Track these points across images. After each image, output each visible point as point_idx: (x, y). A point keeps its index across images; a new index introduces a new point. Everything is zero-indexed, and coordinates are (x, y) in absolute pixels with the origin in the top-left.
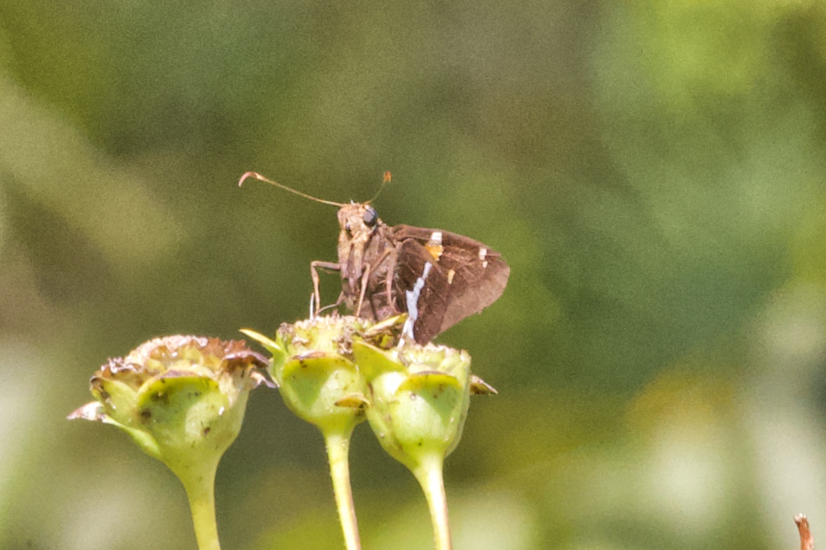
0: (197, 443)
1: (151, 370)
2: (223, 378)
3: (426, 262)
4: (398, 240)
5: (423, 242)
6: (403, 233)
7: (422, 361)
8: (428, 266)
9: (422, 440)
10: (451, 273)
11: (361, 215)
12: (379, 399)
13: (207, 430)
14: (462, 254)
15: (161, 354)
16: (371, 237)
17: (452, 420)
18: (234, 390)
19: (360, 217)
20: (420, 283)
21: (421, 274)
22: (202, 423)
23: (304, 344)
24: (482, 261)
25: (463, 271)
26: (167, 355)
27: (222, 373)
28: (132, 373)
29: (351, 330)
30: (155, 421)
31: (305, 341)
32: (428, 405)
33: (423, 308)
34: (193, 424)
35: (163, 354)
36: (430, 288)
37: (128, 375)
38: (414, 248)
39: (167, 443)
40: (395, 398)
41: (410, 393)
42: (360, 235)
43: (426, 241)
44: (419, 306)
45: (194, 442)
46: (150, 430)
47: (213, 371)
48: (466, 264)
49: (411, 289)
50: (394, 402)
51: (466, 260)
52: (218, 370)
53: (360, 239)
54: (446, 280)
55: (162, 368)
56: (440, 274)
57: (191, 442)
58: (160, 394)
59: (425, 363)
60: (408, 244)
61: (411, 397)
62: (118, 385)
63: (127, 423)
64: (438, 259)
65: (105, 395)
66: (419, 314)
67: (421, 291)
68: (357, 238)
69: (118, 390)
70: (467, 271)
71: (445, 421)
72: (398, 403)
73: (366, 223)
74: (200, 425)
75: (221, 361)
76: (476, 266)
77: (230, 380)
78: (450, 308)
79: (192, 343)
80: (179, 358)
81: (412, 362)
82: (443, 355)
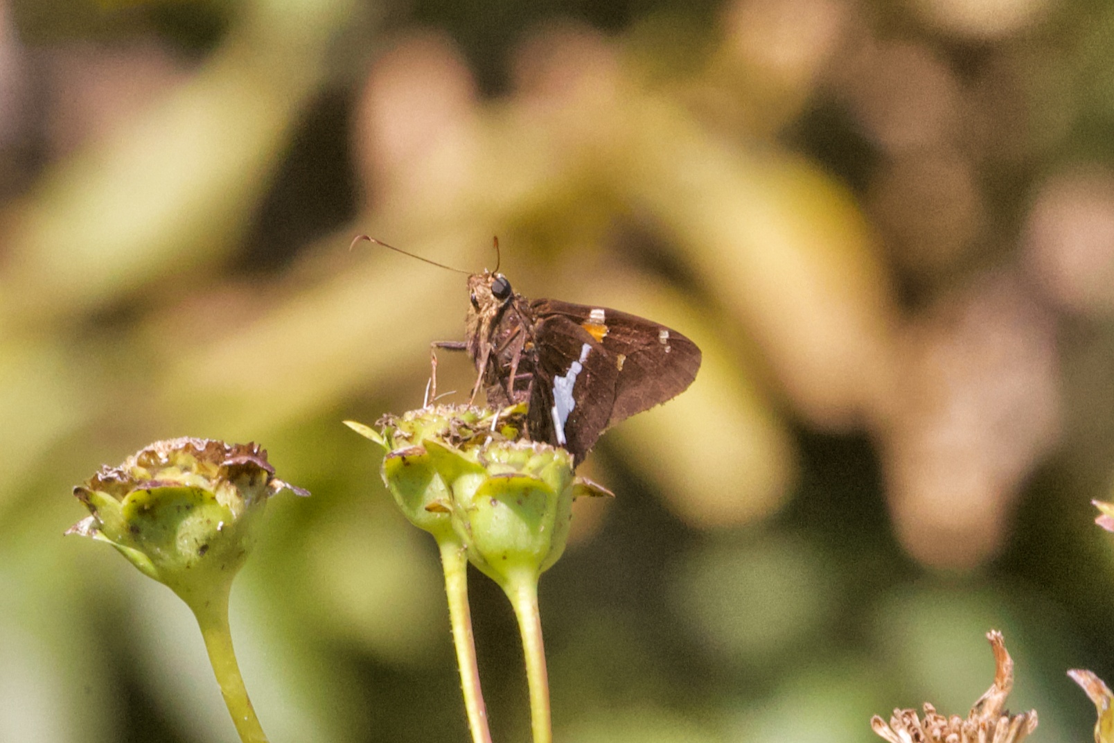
0: (193, 564)
1: (137, 478)
2: (222, 488)
3: (583, 344)
4: (540, 316)
5: (579, 321)
6: (546, 308)
7: (506, 461)
8: (586, 349)
9: (506, 552)
10: (622, 359)
11: (490, 285)
12: (459, 505)
13: (203, 549)
14: (635, 336)
15: (149, 460)
16: (501, 311)
17: (542, 528)
18: (237, 501)
19: (488, 287)
20: (576, 368)
21: (577, 358)
22: (196, 541)
23: (407, 439)
24: (664, 345)
25: (638, 357)
26: (156, 462)
27: (221, 482)
28: (117, 483)
29: (459, 422)
30: (144, 538)
31: (406, 435)
32: (511, 512)
33: (582, 398)
34: (186, 541)
35: (152, 461)
36: (591, 374)
37: (113, 486)
38: (565, 327)
39: (161, 563)
40: (474, 504)
41: (490, 498)
42: (488, 308)
43: (583, 320)
44: (575, 394)
45: (189, 562)
46: (141, 547)
47: (208, 479)
48: (641, 348)
49: (563, 375)
50: (474, 509)
51: (642, 344)
52: (215, 478)
53: (488, 313)
54: (614, 366)
55: (149, 477)
56: (604, 358)
57: (186, 562)
58: (146, 507)
59: (508, 464)
60: (553, 322)
61: (491, 502)
62: (102, 496)
63: (117, 540)
64: (602, 341)
65: (93, 509)
66: (576, 404)
67: (578, 377)
68: (485, 311)
69: (103, 502)
70: (643, 356)
71: (534, 531)
72: (478, 509)
73: (494, 294)
74: (194, 543)
75: (218, 469)
76: (656, 350)
77: (233, 490)
78: (621, 398)
79: (188, 447)
80: (170, 464)
81: (493, 462)
82: (529, 453)
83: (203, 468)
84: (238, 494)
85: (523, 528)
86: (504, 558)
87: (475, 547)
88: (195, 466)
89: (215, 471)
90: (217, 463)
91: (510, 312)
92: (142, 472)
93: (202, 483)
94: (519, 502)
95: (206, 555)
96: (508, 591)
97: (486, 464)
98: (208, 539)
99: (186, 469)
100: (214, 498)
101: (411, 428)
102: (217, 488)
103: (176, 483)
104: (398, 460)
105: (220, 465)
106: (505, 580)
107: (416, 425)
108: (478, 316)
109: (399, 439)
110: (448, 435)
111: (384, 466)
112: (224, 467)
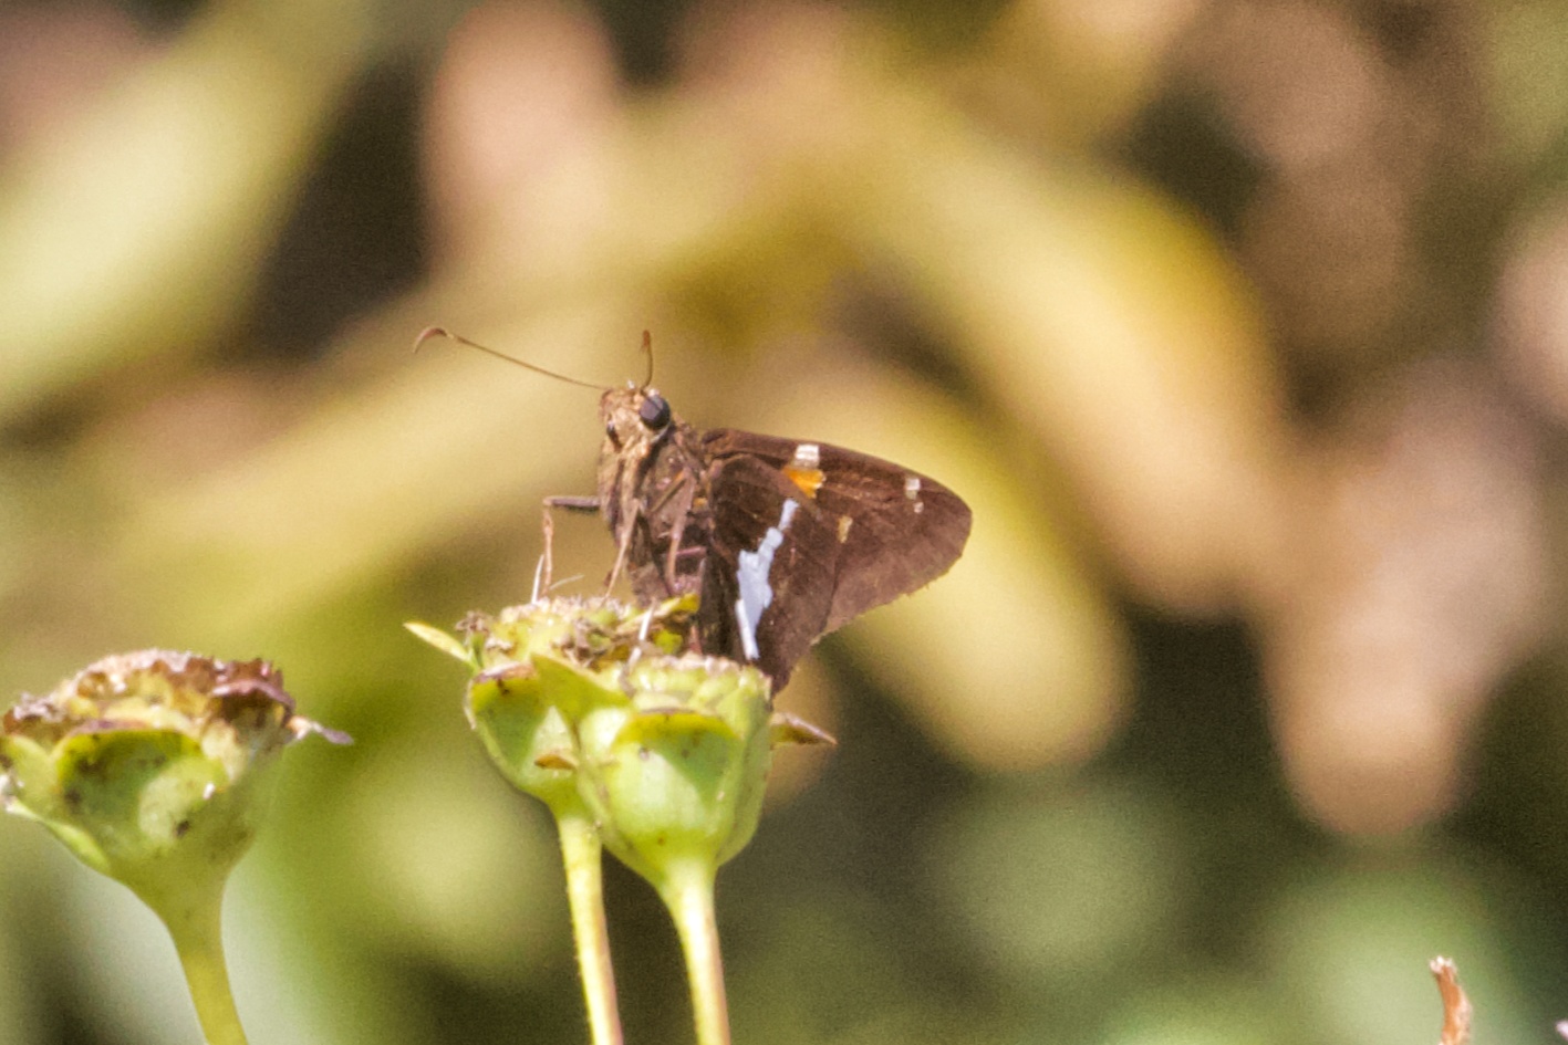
0: (166, 851)
1: (76, 715)
2: (212, 732)
3: (784, 499)
4: (717, 456)
5: (778, 463)
6: (725, 444)
7: (663, 688)
8: (789, 509)
9: (663, 832)
10: (846, 524)
11: (637, 407)
12: (589, 757)
13: (183, 828)
14: (867, 486)
15: (95, 687)
16: (655, 450)
17: (721, 795)
18: (236, 752)
19: (634, 411)
20: (774, 538)
21: (775, 521)
22: (170, 814)
24: (913, 501)
25: (871, 519)
26: (107, 690)
27: (210, 721)
28: (45, 722)
29: (589, 625)
30: (88, 810)
31: (506, 644)
32: (672, 769)
33: (784, 585)
34: (154, 816)
35: (100, 688)
36: (799, 550)
37: (38, 726)
38: (757, 473)
40: (612, 757)
41: (637, 746)
42: (634, 444)
43: (784, 462)
44: (773, 580)
45: (160, 848)
46: (84, 824)
47: (190, 716)
48: (876, 506)
49: (753, 549)
50: (613, 764)
51: (877, 500)
52: (201, 716)
53: (633, 452)
54: (834, 535)
55: (95, 713)
56: (817, 523)
57: (155, 848)
58: (91, 761)
59: (669, 692)
60: (738, 466)
61: (640, 752)
62: (21, 743)
63: (45, 812)
64: (814, 496)
65: (6, 763)
66: (775, 595)
67: (776, 552)
68: (629, 449)
69: (22, 753)
70: (879, 520)
71: (707, 797)
72: (618, 765)
73: (646, 422)
74: (167, 818)
75: (205, 700)
76: (900, 509)
77: (229, 734)
78: (845, 586)
79: (157, 667)
80: (129, 693)
81: (642, 689)
82: (700, 675)
83: (181, 700)
84: (239, 741)
85: (690, 795)
86: (661, 841)
87: (615, 823)
88: (168, 696)
89: (200, 704)
90: (203, 690)
91: (669, 450)
92: (84, 706)
93: (179, 723)
94: (685, 754)
95: (189, 837)
96: (667, 894)
97: (631, 693)
98: (190, 813)
99: (155, 700)
100: (197, 748)
101: (512, 634)
102: (204, 730)
103: (139, 723)
104: (492, 685)
105: (209, 695)
106: (662, 877)
107: (521, 629)
108: (618, 457)
109: (493, 653)
110: (570, 645)
111: (470, 696)
112: (216, 698)
